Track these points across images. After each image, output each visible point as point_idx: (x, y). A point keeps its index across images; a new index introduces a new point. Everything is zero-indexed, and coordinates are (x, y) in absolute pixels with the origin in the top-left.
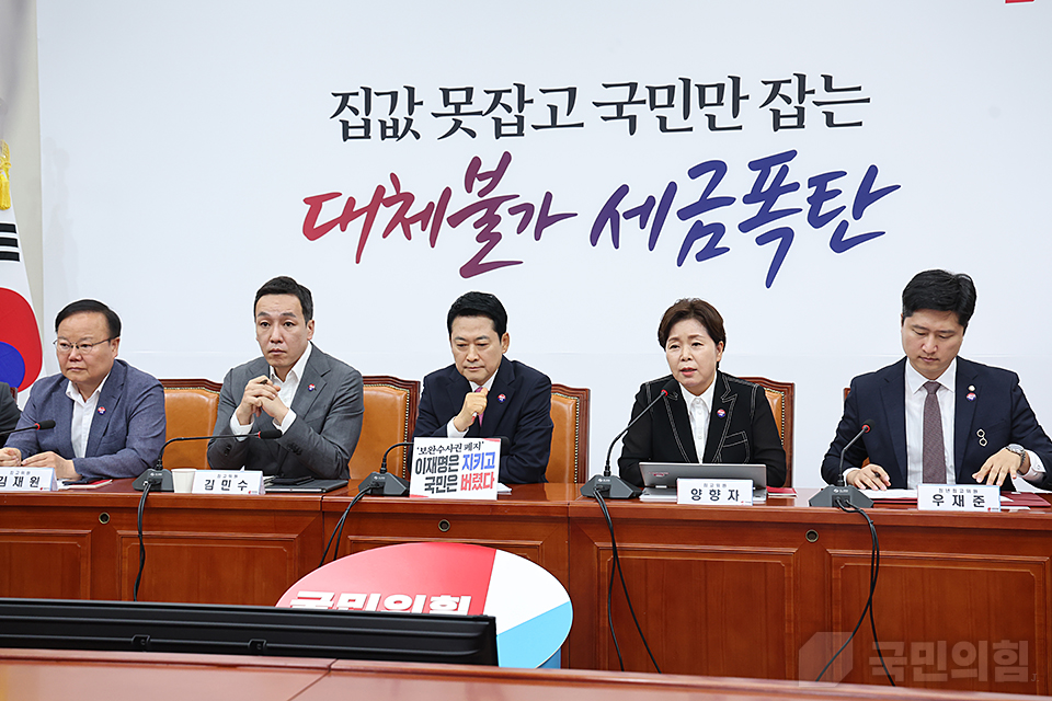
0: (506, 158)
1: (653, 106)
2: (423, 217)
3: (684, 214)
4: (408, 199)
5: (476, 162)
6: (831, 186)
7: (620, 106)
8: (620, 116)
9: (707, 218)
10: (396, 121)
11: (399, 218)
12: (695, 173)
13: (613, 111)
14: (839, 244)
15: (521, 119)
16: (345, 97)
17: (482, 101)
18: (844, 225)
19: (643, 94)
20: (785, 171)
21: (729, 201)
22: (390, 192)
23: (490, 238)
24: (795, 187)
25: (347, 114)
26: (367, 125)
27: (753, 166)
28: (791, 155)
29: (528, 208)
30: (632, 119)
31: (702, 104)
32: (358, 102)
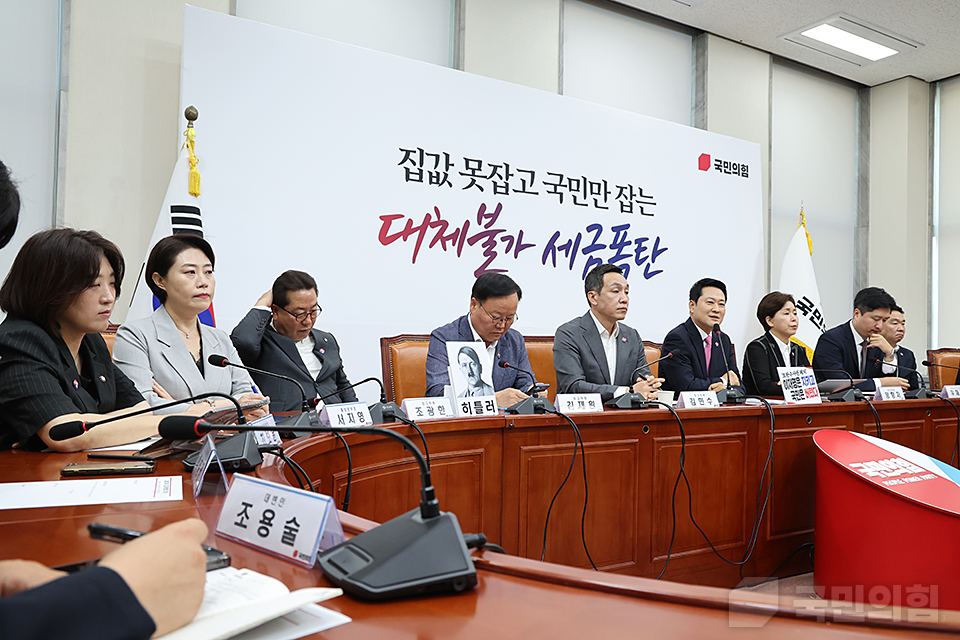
0: (500, 207)
1: (571, 190)
2: (453, 237)
3: (585, 251)
4: (445, 224)
5: (483, 207)
6: (644, 244)
7: (555, 186)
8: (555, 192)
9: (595, 254)
10: (438, 173)
11: (439, 236)
12: (589, 229)
13: (552, 189)
14: (647, 275)
15: (507, 184)
16: (408, 153)
17: (487, 170)
18: (649, 265)
19: (565, 182)
20: (626, 233)
21: (604, 247)
22: (434, 219)
23: (491, 255)
24: (629, 243)
25: (408, 164)
26: (421, 173)
27: (613, 229)
28: (628, 226)
29: (511, 238)
30: (561, 194)
31: (592, 193)
32: (415, 157)
